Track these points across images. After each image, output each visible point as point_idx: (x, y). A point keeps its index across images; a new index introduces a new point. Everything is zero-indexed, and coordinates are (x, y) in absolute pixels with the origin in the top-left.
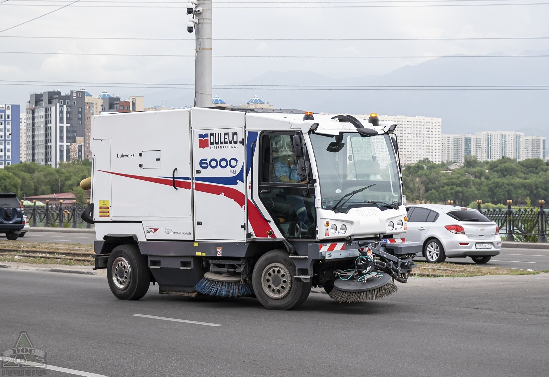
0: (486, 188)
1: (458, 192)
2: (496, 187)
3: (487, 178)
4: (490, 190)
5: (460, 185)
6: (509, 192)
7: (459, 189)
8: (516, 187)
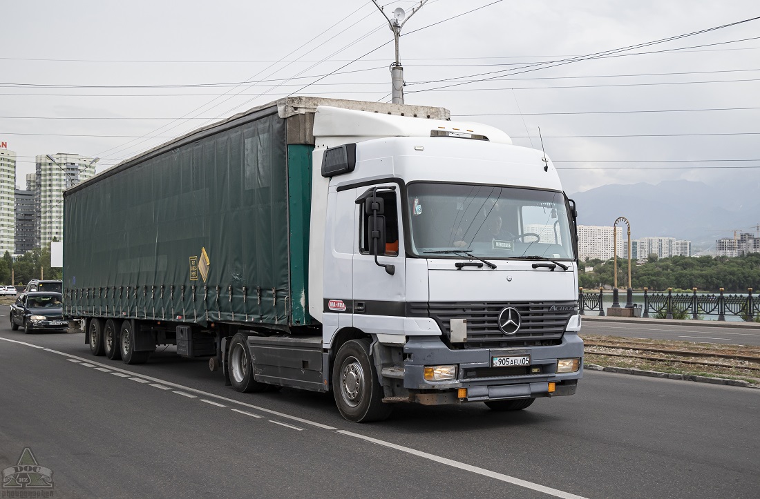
0: (673, 277)
1: (653, 280)
2: (680, 277)
3: (672, 270)
4: (677, 279)
5: (654, 275)
6: (691, 280)
7: (653, 278)
8: (696, 277)
